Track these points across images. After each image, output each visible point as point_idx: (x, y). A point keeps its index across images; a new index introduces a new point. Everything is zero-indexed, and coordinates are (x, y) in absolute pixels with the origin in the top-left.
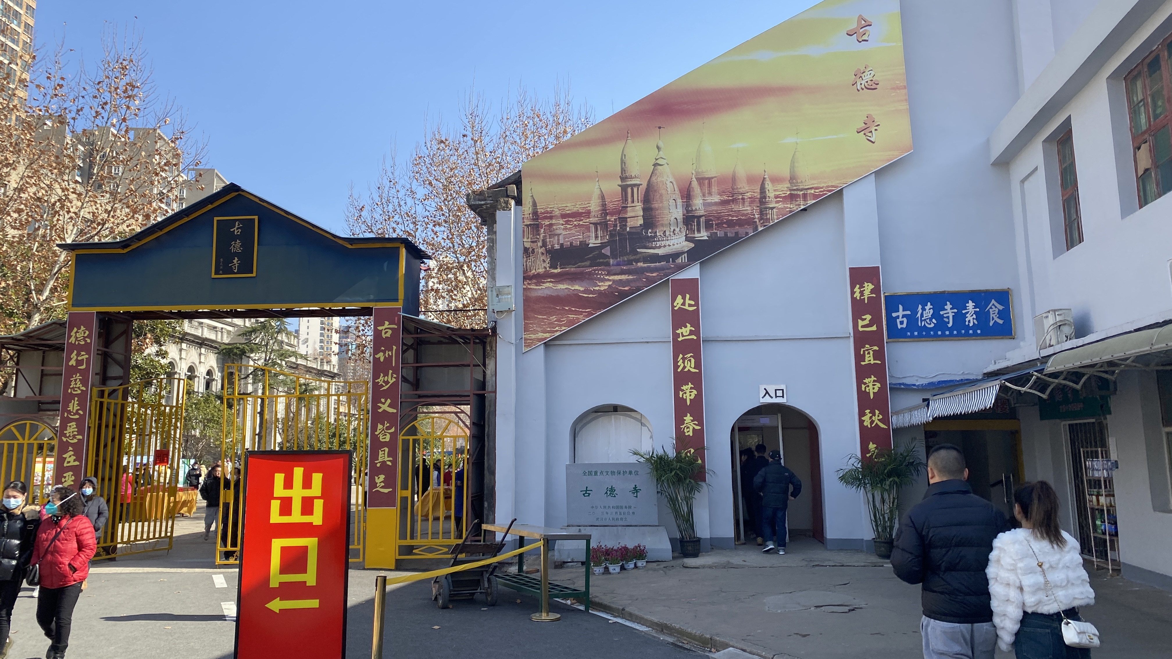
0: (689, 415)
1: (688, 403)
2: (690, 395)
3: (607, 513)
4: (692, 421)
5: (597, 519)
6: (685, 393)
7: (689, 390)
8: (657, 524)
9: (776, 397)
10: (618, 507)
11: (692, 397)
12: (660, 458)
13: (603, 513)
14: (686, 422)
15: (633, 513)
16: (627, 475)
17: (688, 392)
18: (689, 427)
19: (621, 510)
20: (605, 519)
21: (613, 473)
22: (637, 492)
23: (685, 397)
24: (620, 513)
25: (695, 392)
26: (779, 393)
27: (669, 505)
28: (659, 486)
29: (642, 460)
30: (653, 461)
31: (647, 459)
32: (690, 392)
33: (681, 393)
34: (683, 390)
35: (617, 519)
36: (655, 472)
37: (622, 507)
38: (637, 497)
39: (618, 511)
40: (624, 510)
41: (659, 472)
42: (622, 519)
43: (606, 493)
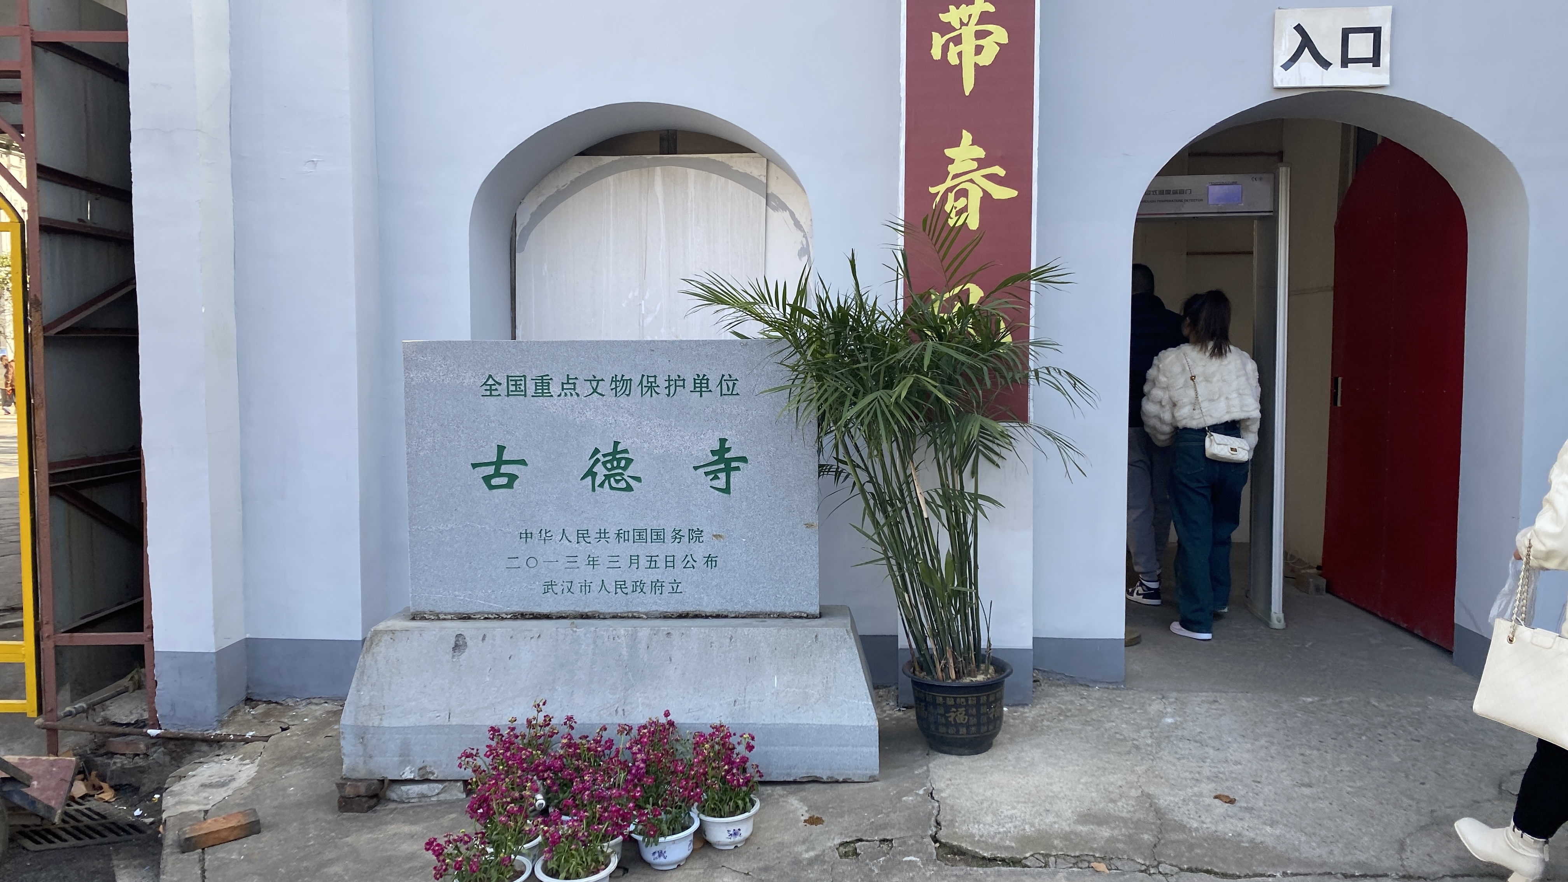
0: (967, 137)
1: (969, 84)
2: (979, 50)
3: (593, 562)
4: (982, 164)
5: (549, 586)
6: (958, 40)
7: (973, 28)
8: (815, 610)
9: (1346, 61)
10: (640, 535)
11: (987, 59)
12: (841, 318)
13: (573, 558)
14: (952, 169)
15: (710, 560)
16: (686, 395)
17: (968, 34)
18: (964, 193)
19: (654, 549)
20: (586, 587)
21: (621, 385)
22: (728, 470)
23: (953, 60)
24: (652, 559)
25: (1000, 35)
26: (1361, 46)
27: (870, 528)
28: (828, 441)
29: (753, 329)
30: (802, 335)
31: (774, 324)
32: (980, 35)
33: (938, 41)
34: (946, 28)
35: (638, 586)
36: (811, 383)
37: (659, 536)
38: (727, 490)
39: (643, 550)
40: (671, 547)
41: (830, 382)
42: (657, 586)
43: (591, 473)
